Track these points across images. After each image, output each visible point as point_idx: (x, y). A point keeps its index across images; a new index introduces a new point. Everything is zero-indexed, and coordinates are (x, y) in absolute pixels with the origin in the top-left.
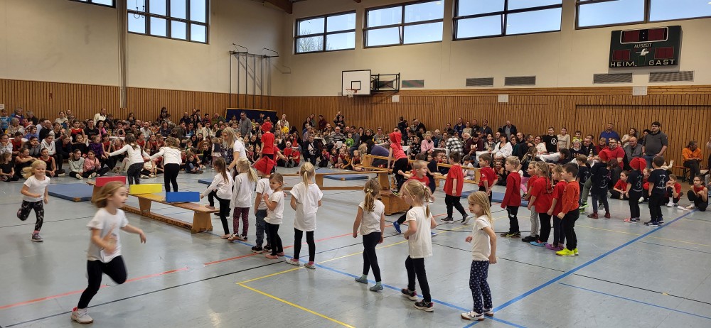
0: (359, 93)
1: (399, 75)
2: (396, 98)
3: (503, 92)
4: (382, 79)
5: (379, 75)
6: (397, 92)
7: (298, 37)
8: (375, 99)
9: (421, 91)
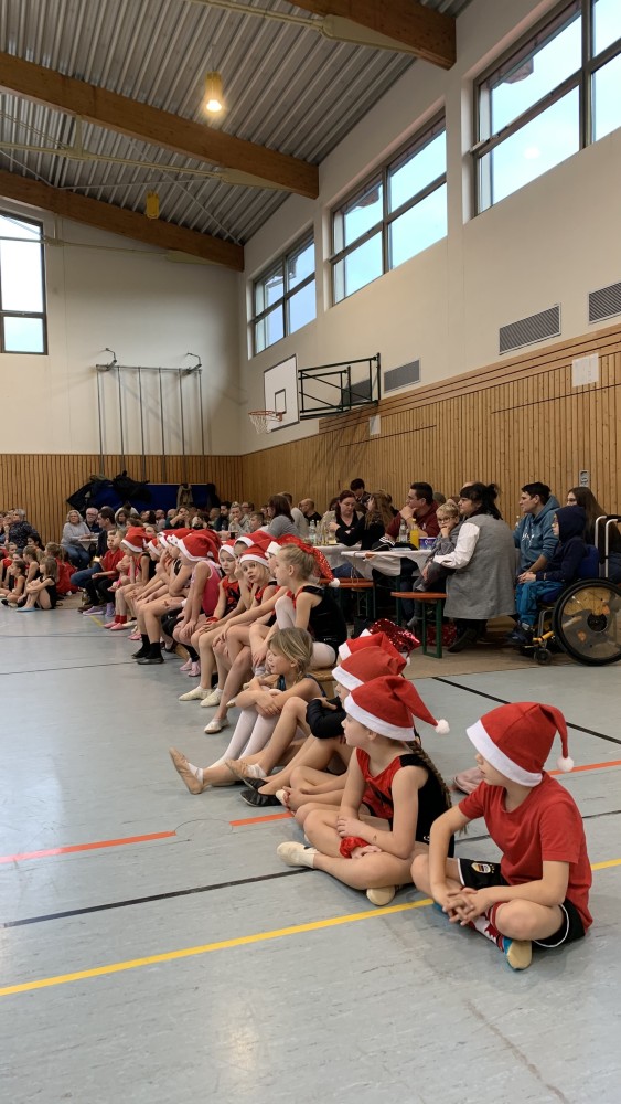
1: (379, 357)
2: (376, 426)
6: (377, 406)
7: (256, 319)
9: (418, 393)
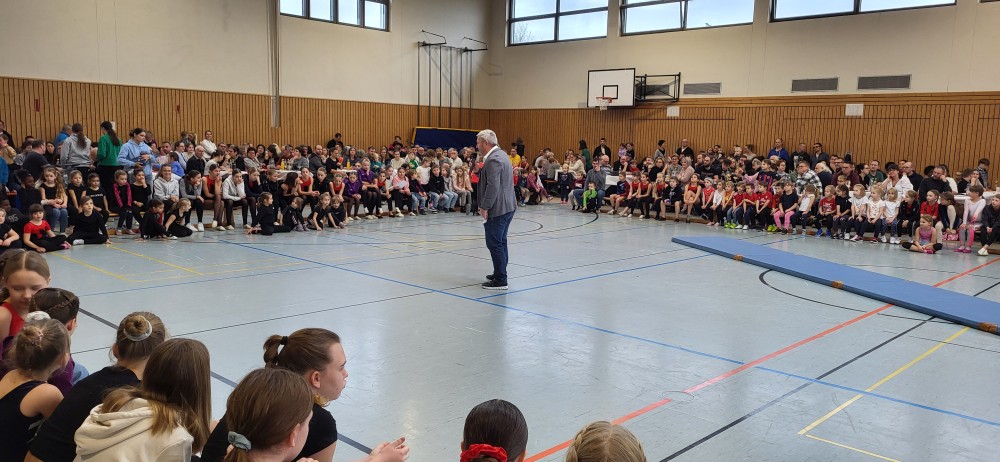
0: (615, 103)
1: (679, 75)
2: (673, 111)
3: (854, 99)
4: (650, 82)
5: (645, 77)
6: (675, 101)
7: (512, 21)
8: (641, 113)
9: (716, 100)
